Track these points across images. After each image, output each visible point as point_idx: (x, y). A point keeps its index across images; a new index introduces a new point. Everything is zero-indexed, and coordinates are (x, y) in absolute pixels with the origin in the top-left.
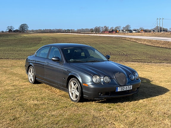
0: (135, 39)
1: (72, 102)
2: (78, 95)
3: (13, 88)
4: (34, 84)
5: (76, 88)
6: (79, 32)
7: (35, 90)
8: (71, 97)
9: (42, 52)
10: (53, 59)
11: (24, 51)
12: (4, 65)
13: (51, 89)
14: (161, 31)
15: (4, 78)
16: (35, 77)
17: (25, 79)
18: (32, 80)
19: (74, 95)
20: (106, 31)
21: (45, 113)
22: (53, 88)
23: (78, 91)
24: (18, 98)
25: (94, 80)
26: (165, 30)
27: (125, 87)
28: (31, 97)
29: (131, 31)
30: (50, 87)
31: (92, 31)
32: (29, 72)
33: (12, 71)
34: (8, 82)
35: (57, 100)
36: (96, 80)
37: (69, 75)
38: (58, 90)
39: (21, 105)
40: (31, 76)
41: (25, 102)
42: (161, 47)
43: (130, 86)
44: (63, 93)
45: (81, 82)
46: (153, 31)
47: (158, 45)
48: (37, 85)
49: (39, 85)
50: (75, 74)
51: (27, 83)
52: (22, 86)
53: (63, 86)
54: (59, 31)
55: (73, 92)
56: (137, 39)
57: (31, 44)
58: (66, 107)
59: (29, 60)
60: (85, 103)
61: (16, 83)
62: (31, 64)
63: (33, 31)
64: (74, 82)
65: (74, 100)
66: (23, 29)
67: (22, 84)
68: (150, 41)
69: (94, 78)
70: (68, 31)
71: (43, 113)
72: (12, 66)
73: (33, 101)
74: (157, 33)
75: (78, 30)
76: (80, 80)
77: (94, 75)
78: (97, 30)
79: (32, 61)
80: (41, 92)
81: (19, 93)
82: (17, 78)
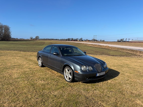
0: (85, 44)
1: (66, 82)
2: (71, 78)
3: (29, 70)
4: (41, 67)
5: (69, 73)
6: (61, 40)
7: (42, 72)
8: (66, 78)
9: (47, 49)
10: (54, 53)
11: (37, 48)
12: (26, 55)
13: (52, 71)
14: (94, 41)
15: (25, 63)
16: (42, 63)
17: (36, 64)
18: (41, 65)
19: (68, 78)
20: (72, 40)
21: (50, 93)
22: (53, 70)
23: (71, 75)
24: (32, 78)
25: (83, 69)
26: (97, 41)
27: (101, 73)
28: (40, 78)
29: (83, 41)
30: (51, 70)
31: (66, 40)
32: (39, 60)
33: (30, 58)
34: (27, 65)
35: (56, 80)
36: (84, 69)
37: (65, 64)
38: (56, 72)
39: (32, 85)
40: (40, 62)
41: (36, 82)
42: (97, 47)
43: (104, 72)
44: (59, 74)
45: (73, 69)
46: (92, 41)
47: (96, 47)
48: (43, 68)
49: (44, 68)
50: (69, 64)
51: (38, 67)
52: (34, 68)
53: (60, 70)
54: (53, 39)
55: (67, 75)
56: (86, 44)
57: (40, 44)
58: (64, 87)
59: (39, 53)
60: (75, 83)
61: (31, 66)
62: (40, 55)
63: (41, 39)
64: (68, 69)
65: (68, 80)
66: (37, 38)
67: (35, 67)
68: (92, 45)
69: (83, 67)
70: (57, 40)
71: (49, 93)
72: (31, 55)
73: (41, 81)
74: (94, 42)
75: (61, 39)
76: (73, 68)
77: (82, 65)
78: (69, 40)
79: (40, 54)
80: (46, 73)
81: (32, 74)
82: (32, 63)
